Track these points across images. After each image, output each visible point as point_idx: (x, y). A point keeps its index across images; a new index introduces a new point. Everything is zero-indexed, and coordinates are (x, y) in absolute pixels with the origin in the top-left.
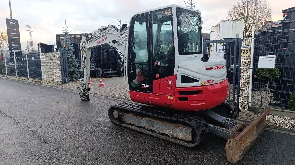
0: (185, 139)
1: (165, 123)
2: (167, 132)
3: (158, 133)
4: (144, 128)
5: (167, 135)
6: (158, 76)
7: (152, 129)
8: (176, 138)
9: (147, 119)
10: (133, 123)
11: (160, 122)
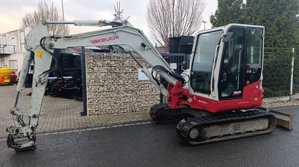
0: (264, 129)
1: (250, 122)
2: (250, 129)
3: (243, 133)
4: (230, 135)
5: (251, 132)
6: (248, 82)
7: (238, 132)
8: (257, 131)
9: (234, 125)
10: (217, 135)
11: (246, 123)
